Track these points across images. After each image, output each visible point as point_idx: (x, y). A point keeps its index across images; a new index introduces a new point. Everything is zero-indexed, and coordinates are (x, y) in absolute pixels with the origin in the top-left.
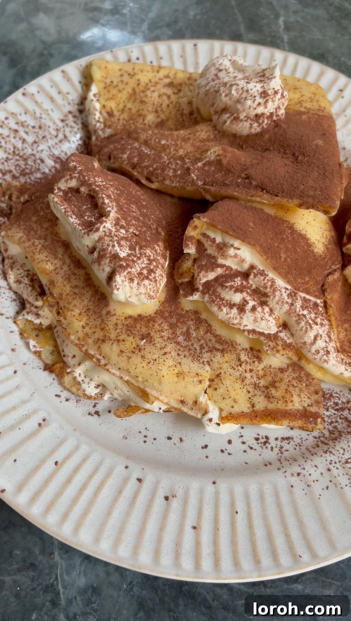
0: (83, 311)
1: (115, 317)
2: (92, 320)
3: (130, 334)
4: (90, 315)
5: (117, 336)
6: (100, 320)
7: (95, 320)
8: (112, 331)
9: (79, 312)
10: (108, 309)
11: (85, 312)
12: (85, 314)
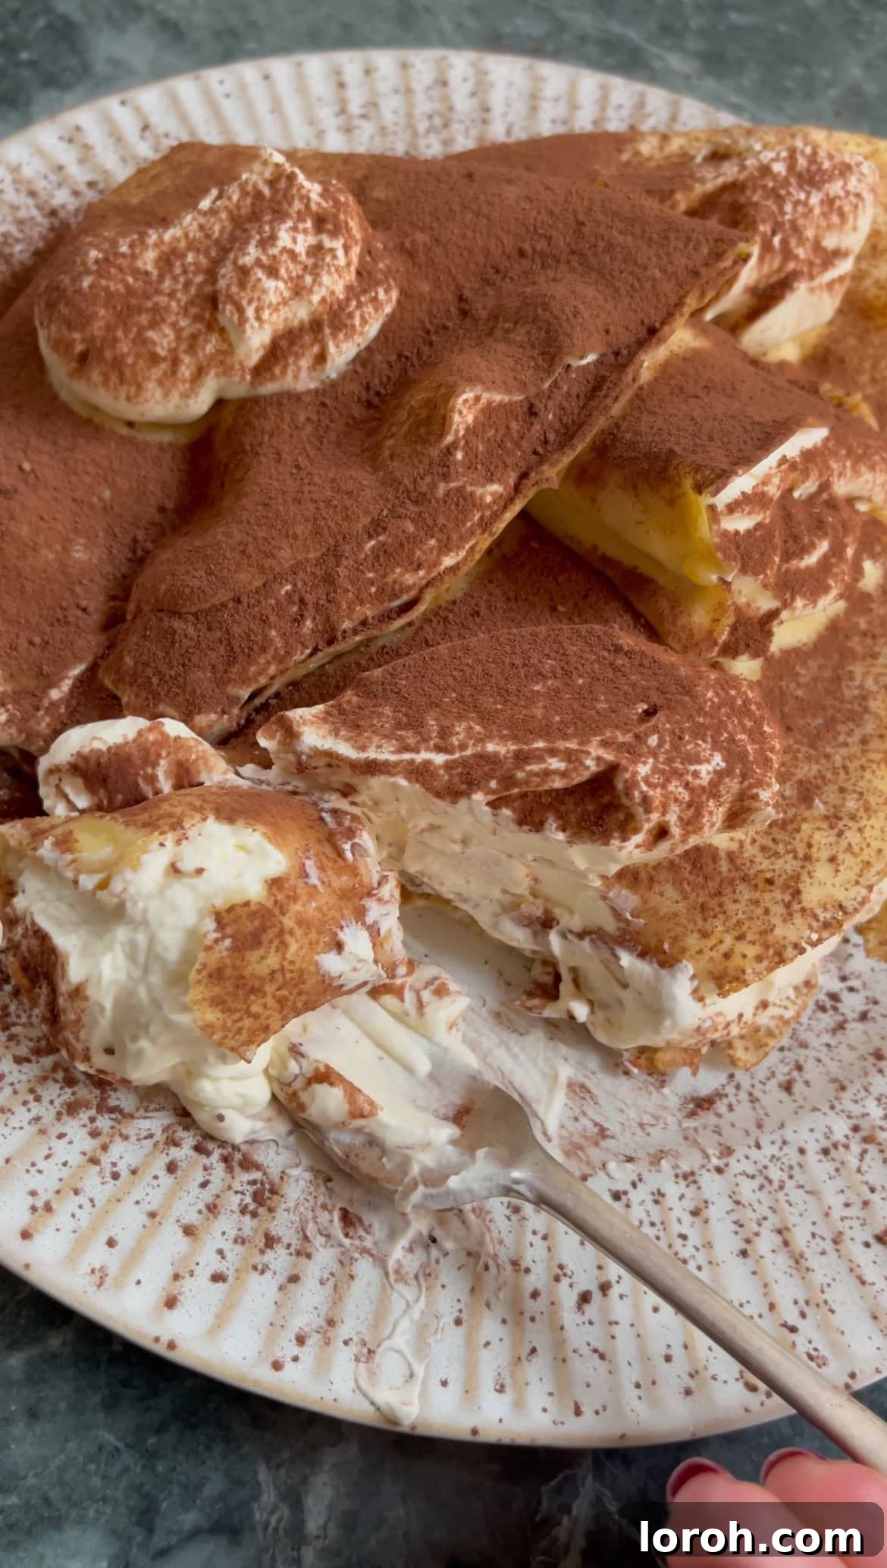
0: (700, 923)
1: (747, 846)
2: (731, 907)
3: (795, 826)
4: (717, 909)
5: (795, 858)
6: (740, 887)
7: (736, 901)
8: (779, 864)
9: (696, 935)
10: (722, 854)
11: (705, 920)
12: (710, 921)
